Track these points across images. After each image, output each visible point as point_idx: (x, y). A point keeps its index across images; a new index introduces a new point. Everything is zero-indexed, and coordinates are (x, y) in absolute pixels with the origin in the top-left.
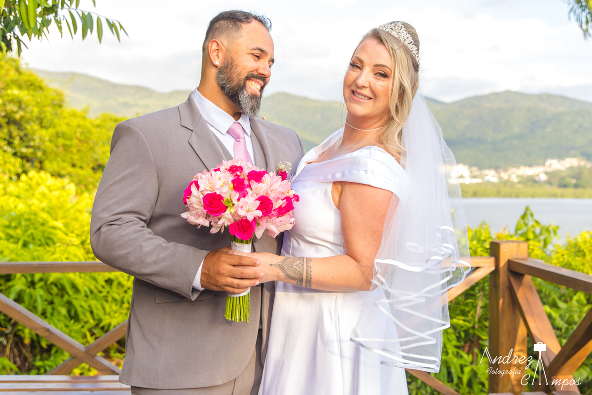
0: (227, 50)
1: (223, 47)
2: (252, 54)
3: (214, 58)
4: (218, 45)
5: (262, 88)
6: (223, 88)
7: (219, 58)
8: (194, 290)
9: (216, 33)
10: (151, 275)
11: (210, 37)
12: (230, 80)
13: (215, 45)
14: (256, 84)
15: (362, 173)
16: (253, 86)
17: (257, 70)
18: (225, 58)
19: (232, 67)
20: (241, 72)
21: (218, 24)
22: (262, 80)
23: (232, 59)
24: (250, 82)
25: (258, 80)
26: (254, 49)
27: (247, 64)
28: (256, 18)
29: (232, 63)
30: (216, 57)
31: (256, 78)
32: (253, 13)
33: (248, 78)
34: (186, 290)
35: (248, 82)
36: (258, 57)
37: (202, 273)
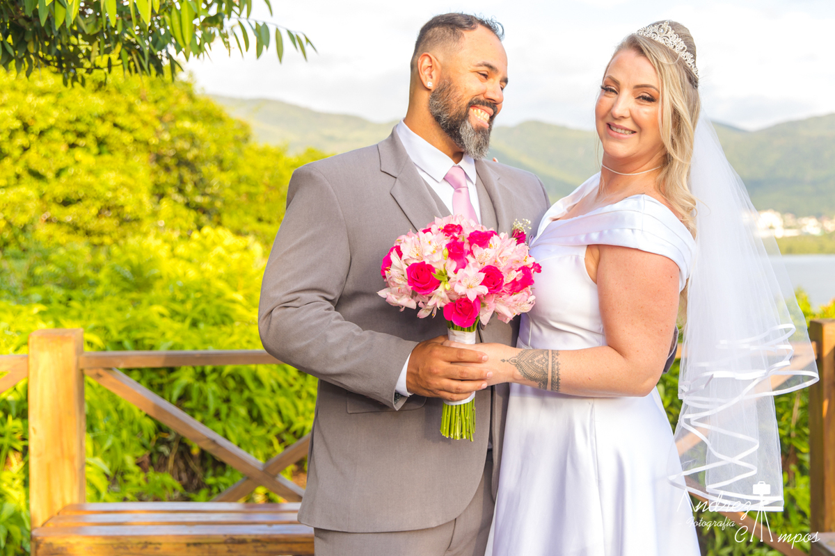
0: (443, 67)
1: (437, 63)
2: (478, 72)
3: (426, 78)
4: (431, 60)
5: (492, 118)
6: (437, 118)
7: (432, 78)
8: (398, 395)
9: (428, 44)
10: (339, 375)
11: (420, 49)
12: (447, 107)
13: (427, 60)
14: (483, 113)
15: (628, 232)
16: (479, 116)
17: (484, 94)
18: (441, 78)
19: (450, 90)
20: (463, 96)
21: (432, 32)
22: (491, 107)
23: (450, 79)
24: (475, 111)
25: (486, 108)
26: (480, 65)
27: (470, 86)
28: (482, 22)
29: (449, 85)
30: (429, 78)
31: (483, 105)
32: (479, 16)
33: (472, 105)
34: (387, 397)
35: (471, 109)
36: (486, 76)
37: (409, 373)
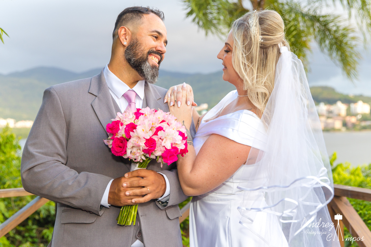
0: (133, 33)
1: (129, 32)
2: (152, 36)
3: (123, 40)
4: (125, 31)
5: (159, 63)
6: (129, 61)
7: (126, 39)
9: (124, 22)
11: (118, 25)
12: (135, 54)
13: (123, 30)
14: (155, 58)
16: (154, 60)
17: (156, 48)
18: (131, 39)
19: (137, 45)
20: (144, 48)
21: (125, 16)
22: (159, 56)
23: (137, 39)
24: (151, 57)
25: (157, 55)
26: (153, 32)
27: (149, 43)
28: (152, 11)
29: (137, 43)
30: (125, 40)
31: (156, 53)
32: (151, 8)
33: (150, 53)
35: (149, 56)
36: (156, 38)
